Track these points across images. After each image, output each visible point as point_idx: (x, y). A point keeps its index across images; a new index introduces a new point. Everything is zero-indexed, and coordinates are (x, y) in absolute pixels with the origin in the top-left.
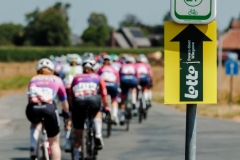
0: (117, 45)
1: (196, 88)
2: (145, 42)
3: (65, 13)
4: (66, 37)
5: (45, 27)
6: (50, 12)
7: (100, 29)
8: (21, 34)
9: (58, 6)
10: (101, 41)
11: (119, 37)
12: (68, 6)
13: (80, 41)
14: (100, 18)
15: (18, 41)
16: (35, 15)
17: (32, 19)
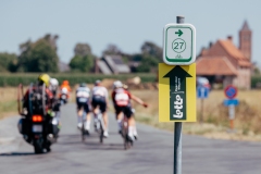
0: (100, 71)
1: (181, 110)
2: (124, 68)
3: (54, 43)
4: (55, 64)
5: (37, 56)
6: (40, 43)
7: (85, 58)
8: (15, 62)
9: (47, 37)
10: (86, 69)
11: (101, 65)
12: (56, 37)
13: (68, 68)
14: (85, 48)
15: (13, 69)
16: (27, 45)
17: (25, 49)
